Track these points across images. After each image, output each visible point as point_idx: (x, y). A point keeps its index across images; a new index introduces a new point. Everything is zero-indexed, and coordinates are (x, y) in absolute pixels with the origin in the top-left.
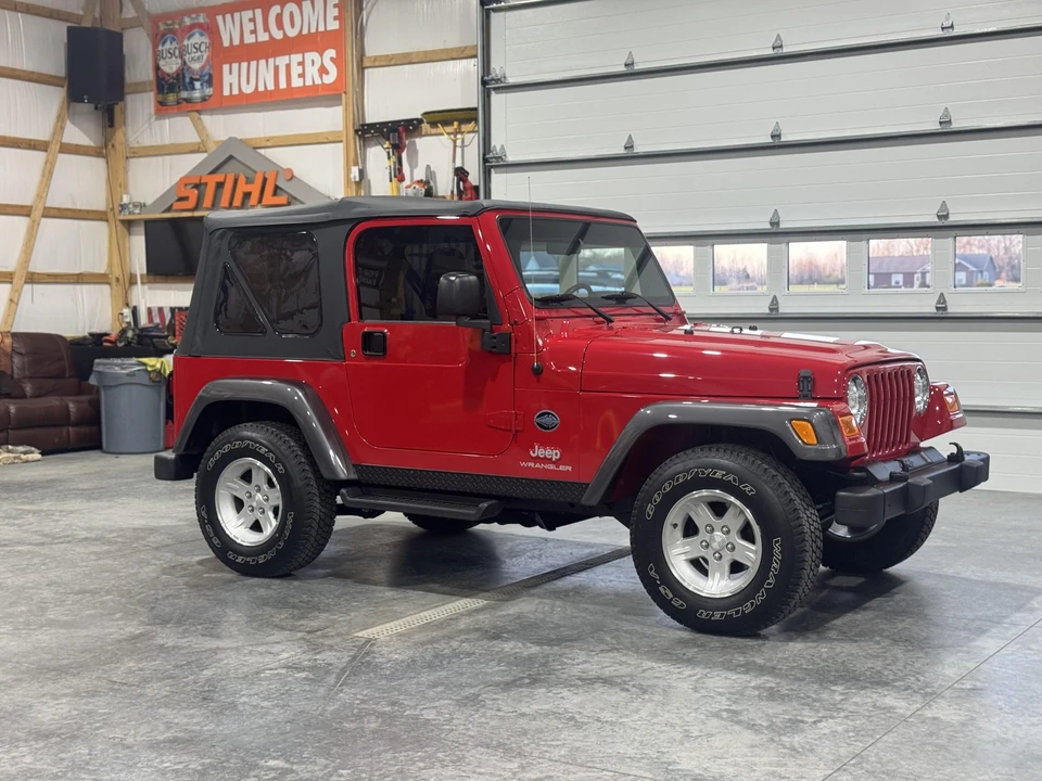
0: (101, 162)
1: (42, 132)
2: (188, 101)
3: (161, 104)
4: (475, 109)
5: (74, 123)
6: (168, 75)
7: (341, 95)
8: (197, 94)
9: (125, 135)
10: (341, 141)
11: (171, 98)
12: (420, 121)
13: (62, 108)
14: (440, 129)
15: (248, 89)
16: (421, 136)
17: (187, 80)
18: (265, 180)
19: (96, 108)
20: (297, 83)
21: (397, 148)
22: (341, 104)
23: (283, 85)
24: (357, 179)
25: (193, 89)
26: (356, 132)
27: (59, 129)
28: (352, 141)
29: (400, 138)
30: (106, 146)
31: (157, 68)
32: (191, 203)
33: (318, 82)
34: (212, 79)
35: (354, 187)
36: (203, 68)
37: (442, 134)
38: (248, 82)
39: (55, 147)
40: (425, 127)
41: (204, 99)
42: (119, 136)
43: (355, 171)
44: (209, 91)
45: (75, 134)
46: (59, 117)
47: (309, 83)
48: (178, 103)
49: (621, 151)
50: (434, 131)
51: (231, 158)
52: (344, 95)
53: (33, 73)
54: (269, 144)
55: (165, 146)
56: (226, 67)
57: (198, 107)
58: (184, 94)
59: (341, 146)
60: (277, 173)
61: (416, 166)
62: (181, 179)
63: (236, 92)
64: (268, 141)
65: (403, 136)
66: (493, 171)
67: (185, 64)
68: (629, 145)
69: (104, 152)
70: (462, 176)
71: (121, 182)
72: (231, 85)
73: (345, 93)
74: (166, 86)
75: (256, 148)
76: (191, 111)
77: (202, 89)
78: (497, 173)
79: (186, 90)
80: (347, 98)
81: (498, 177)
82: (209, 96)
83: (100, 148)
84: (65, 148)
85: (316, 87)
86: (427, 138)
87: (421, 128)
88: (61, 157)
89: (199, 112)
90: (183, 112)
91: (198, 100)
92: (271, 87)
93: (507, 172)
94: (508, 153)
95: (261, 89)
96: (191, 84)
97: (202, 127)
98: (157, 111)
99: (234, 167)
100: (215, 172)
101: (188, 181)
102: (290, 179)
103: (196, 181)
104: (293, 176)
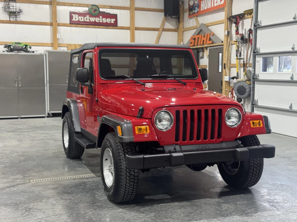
0: (176, 33)
1: (158, 26)
2: (194, 13)
3: (189, 15)
4: (253, 9)
5: (168, 22)
6: (191, 6)
7: (224, 8)
8: (196, 11)
9: (183, 25)
10: (224, 23)
11: (191, 13)
12: (244, 14)
13: (164, 18)
14: (249, 16)
15: (206, 8)
16: (245, 19)
17: (194, 7)
18: (207, 36)
19: (171, 18)
20: (215, 5)
21: (237, 24)
22: (224, 11)
23: (213, 6)
24: (227, 34)
25: (195, 9)
26: (228, 19)
27: (163, 24)
28: (226, 22)
29: (237, 20)
30: (178, 29)
31: (189, 4)
32: (192, 45)
33: (220, 4)
34: (199, 6)
35: (226, 37)
36: (197, 3)
37: (249, 18)
38: (206, 6)
39: (161, 30)
41: (197, 12)
42: (181, 25)
44: (198, 10)
45: (168, 26)
46: (163, 21)
47: (218, 5)
49: (292, 20)
50: (248, 17)
51: (201, 30)
52: (225, 7)
53: (155, 9)
54: (211, 25)
55: (191, 27)
56: (202, 2)
60: (210, 34)
61: (243, 29)
62: (191, 37)
63: (203, 9)
64: (210, 24)
65: (239, 19)
66: (258, 29)
67: (194, 2)
68: (295, 17)
69: (177, 30)
70: (251, 32)
71: (181, 39)
72: (202, 7)
73: (226, 6)
74: (190, 9)
75: (208, 26)
76: (195, 16)
77: (197, 9)
78: (259, 30)
79: (194, 10)
80: (226, 8)
81: (259, 32)
82: (198, 11)
83: (176, 29)
84: (164, 30)
85: (219, 5)
86: (246, 20)
87: (245, 16)
88: (163, 32)
89: (197, 16)
90: (194, 17)
91: (196, 13)
92: (210, 7)
93: (261, 30)
94: (262, 23)
95: (208, 8)
96: (195, 8)
97: (197, 21)
98: (189, 17)
99: (202, 33)
100: (198, 34)
101: (192, 38)
102: (213, 35)
103: (194, 37)
104: (214, 34)
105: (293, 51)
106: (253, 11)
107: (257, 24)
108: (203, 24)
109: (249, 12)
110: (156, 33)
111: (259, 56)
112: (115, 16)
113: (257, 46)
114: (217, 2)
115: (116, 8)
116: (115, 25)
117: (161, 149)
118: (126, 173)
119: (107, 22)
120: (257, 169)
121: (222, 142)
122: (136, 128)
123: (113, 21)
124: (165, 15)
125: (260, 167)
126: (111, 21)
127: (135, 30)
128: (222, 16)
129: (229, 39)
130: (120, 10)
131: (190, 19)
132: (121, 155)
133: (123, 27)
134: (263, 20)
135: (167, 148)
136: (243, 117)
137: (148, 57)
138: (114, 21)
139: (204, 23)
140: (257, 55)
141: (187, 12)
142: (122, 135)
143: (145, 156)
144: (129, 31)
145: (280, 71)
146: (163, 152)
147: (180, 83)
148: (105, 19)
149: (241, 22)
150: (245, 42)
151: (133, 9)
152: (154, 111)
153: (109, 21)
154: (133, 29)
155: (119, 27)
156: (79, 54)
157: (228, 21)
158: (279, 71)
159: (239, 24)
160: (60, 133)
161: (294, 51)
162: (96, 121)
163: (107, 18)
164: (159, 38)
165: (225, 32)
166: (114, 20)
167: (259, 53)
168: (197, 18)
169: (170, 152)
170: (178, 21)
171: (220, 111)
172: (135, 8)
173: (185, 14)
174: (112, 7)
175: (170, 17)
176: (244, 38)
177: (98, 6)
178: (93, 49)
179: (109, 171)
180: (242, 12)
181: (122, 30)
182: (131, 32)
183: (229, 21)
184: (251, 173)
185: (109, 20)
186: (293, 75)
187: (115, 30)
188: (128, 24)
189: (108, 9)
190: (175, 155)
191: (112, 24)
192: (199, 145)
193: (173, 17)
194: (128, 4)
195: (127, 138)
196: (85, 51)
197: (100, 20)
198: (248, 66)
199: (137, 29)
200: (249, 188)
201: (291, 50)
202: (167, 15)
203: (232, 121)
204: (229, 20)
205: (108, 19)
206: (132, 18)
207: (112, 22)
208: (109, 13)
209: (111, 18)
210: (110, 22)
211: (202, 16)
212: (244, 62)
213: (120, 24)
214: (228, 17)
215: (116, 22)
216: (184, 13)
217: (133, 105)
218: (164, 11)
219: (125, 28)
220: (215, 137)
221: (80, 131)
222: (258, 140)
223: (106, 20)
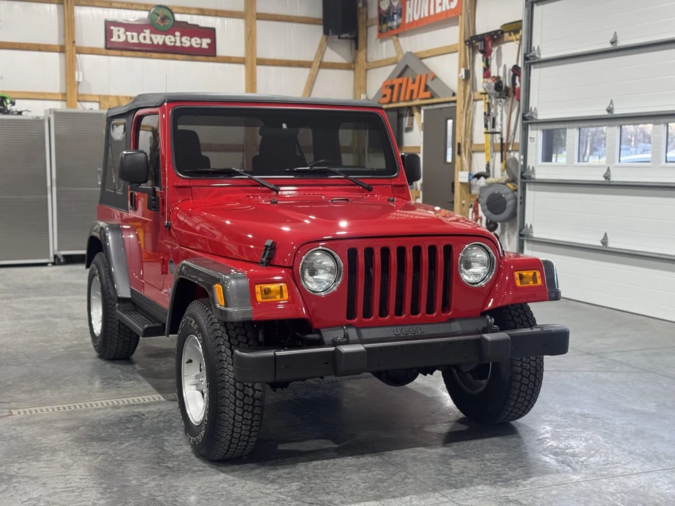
0: (351, 73)
1: (309, 55)
2: (391, 28)
3: (380, 31)
4: (521, 21)
5: (332, 48)
6: (384, 11)
7: (458, 17)
8: (395, 24)
9: (366, 54)
10: (456, 52)
11: (384, 27)
12: (503, 32)
13: (322, 39)
14: (513, 37)
15: (416, 18)
16: (504, 42)
17: (391, 14)
18: (421, 80)
19: (339, 38)
20: (438, 10)
21: (486, 53)
22: (457, 25)
23: (432, 13)
24: (464, 78)
25: (393, 20)
26: (465, 42)
27: (321, 52)
28: (463, 49)
29: (485, 45)
30: (354, 63)
31: (379, 8)
32: (387, 99)
33: (448, 8)
34: (401, 13)
35: (462, 83)
36: (398, 5)
37: (513, 41)
38: (417, 12)
39: (316, 65)
40: (506, 35)
41: (398, 27)
42: (361, 55)
43: (463, 71)
44: (400, 21)
45: (332, 56)
46: (321, 46)
47: (444, 10)
48: (387, 30)
49: (608, 46)
50: (510, 38)
51: (407, 67)
52: (460, 17)
53: (303, 18)
54: (428, 55)
55: (383, 60)
56: (408, 3)
57: (395, 32)
58: (389, 24)
59: (457, 55)
60: (427, 75)
61: (501, 65)
62: (385, 82)
63: (411, 20)
64: (427, 52)
65: (490, 43)
66: (532, 67)
67: (391, 3)
68: (614, 40)
69: (353, 66)
70: (516, 72)
71: (360, 86)
72: (409, 15)
73: (461, 14)
74: (382, 20)
75: (421, 59)
76: (392, 36)
77: (397, 20)
78: (534, 68)
79: (390, 21)
80: (462, 19)
81: (535, 72)
82: (400, 24)
83: (350, 64)
84: (323, 65)
85: (447, 12)
86: (507, 44)
87: (504, 36)
88: (322, 71)
89: (397, 35)
90: (390, 37)
91: (395, 28)
92: (426, 15)
93: (540, 67)
94: (542, 52)
95: (422, 16)
96: (393, 16)
97: (397, 46)
98: (379, 37)
99: (408, 73)
100: (400, 76)
101: (387, 84)
102: (433, 79)
103: (390, 84)
104: (435, 77)
105: (610, 115)
106: (521, 25)
107: (532, 54)
108: (411, 53)
109: (514, 28)
110: (305, 72)
111: (535, 126)
112: (210, 33)
113: (530, 105)
114: (441, 4)
115: (213, 14)
116: (210, 53)
117: (316, 336)
118: (235, 392)
119: (191, 46)
120: (530, 381)
121: (451, 320)
122: (258, 288)
123: (205, 42)
124: (326, 32)
125: (535, 375)
126: (201, 44)
127: (257, 64)
128: (452, 35)
129: (469, 87)
130: (222, 19)
131: (381, 42)
132: (223, 351)
133: (230, 58)
134: (545, 46)
135: (328, 335)
136: (499, 264)
137: (284, 126)
138: (208, 44)
139: (414, 52)
140: (532, 123)
141: (373, 25)
142: (226, 305)
143: (278, 353)
144: (242, 67)
145: (581, 159)
146: (320, 343)
147: (357, 187)
148: (188, 38)
149: (495, 50)
150: (504, 95)
151: (251, 16)
152: (298, 250)
153: (197, 44)
154: (252, 61)
155: (219, 57)
156: (126, 118)
157: (467, 47)
158: (579, 161)
159: (490, 54)
160: (83, 301)
161: (613, 116)
162: (166, 273)
163: (191, 37)
164: (311, 83)
165: (460, 72)
166: (209, 41)
167: (534, 121)
168: (397, 40)
169: (335, 343)
170: (354, 46)
171: (448, 251)
172: (257, 14)
173: (370, 29)
174: (202, 12)
175: (337, 36)
176: (502, 86)
177: (170, 8)
178: (159, 106)
179: (197, 387)
180: (498, 28)
181: (226, 65)
182: (246, 68)
183: (469, 47)
184: (515, 389)
185: (196, 40)
186: (609, 169)
187: (211, 64)
188: (240, 52)
189: (195, 17)
190: (345, 349)
191: (205, 49)
192: (401, 328)
193: (343, 36)
194: (239, 6)
195: (237, 312)
196: (140, 112)
197: (176, 40)
198: (510, 149)
199: (262, 62)
200: (511, 422)
201: (606, 113)
202: (330, 31)
203: (475, 272)
204: (469, 45)
205: (193, 40)
206: (250, 37)
207: (205, 46)
208: (197, 26)
209: (201, 37)
210: (199, 46)
211: (409, 36)
212: (502, 139)
213: (221, 51)
214: (467, 38)
215: (213, 46)
216: (367, 28)
217: (250, 236)
218: (322, 22)
219: (234, 60)
220: (437, 310)
221: (130, 296)
222: (532, 315)
223: (190, 41)
